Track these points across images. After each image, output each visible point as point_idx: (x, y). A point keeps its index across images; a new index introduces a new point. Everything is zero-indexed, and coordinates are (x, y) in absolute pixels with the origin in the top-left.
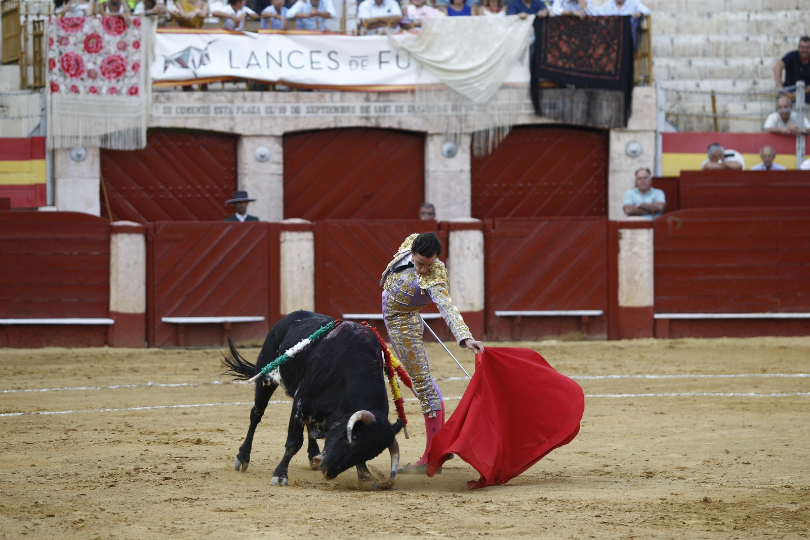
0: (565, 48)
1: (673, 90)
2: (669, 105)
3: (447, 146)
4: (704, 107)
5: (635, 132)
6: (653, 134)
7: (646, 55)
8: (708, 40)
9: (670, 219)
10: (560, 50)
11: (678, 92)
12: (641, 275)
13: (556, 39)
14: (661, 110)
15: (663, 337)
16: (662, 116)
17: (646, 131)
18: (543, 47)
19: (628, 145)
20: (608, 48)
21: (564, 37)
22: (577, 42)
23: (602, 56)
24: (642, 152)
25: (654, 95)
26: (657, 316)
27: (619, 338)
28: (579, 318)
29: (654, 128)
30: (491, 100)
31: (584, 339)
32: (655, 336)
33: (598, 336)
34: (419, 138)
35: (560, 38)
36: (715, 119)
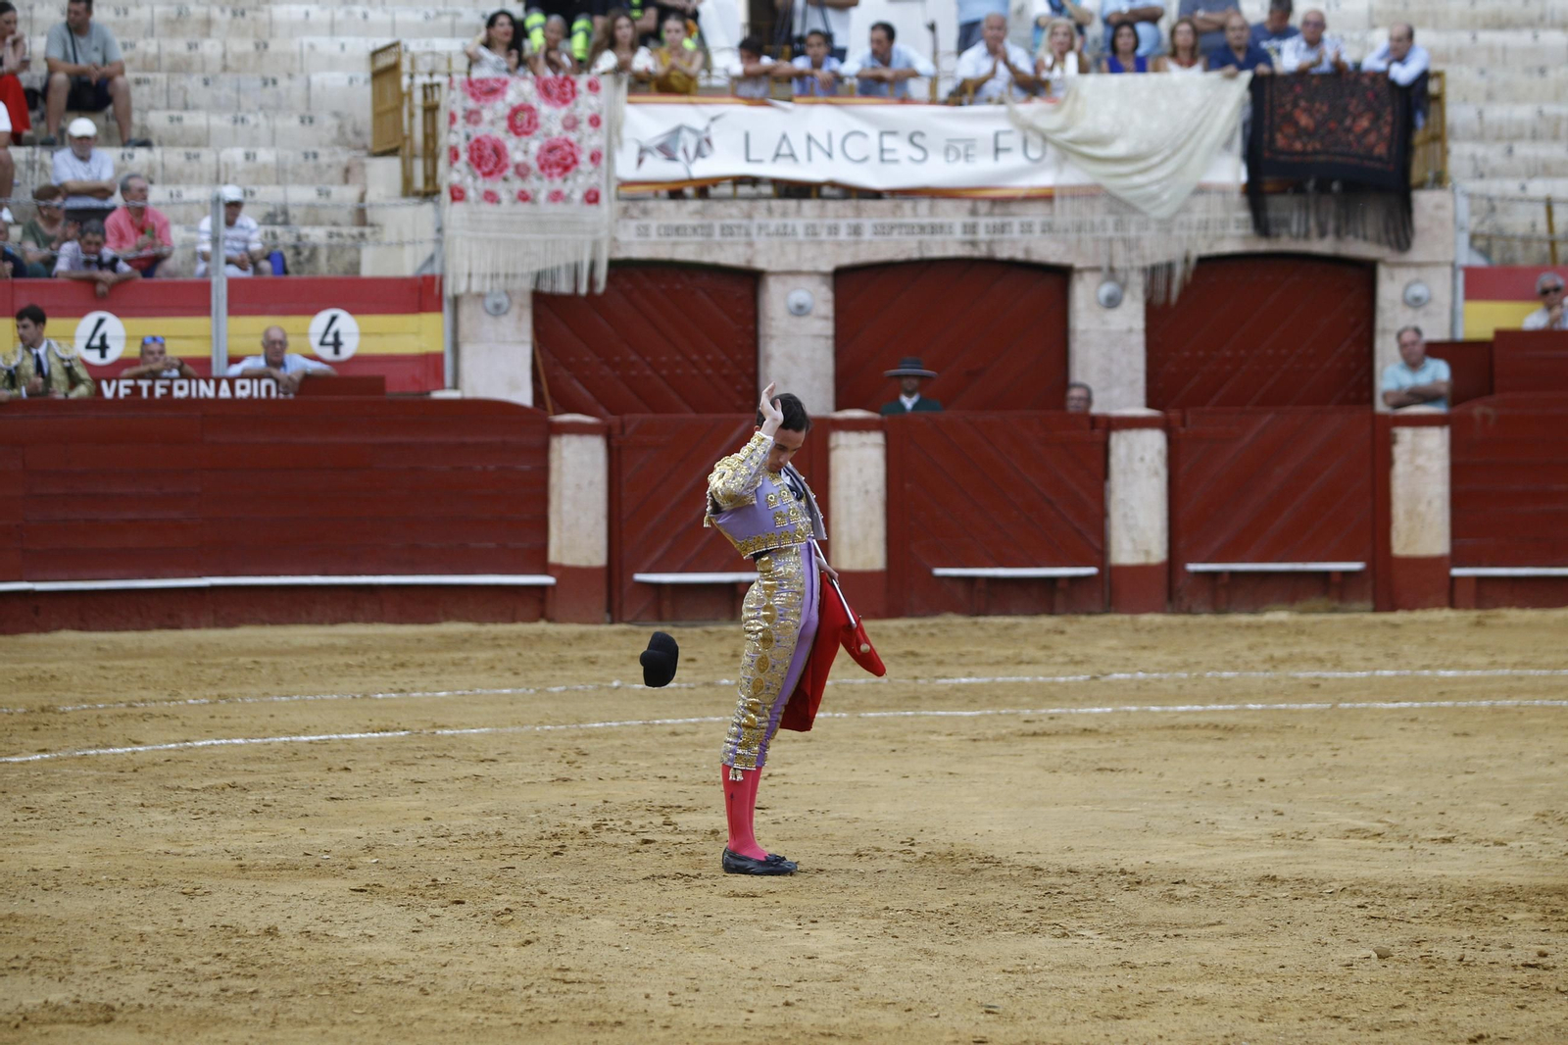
0: (1304, 120)
1: (1482, 197)
2: (1474, 220)
3: (1106, 289)
4: (1534, 225)
5: (1419, 265)
6: (1448, 270)
7: (1439, 137)
8: (1540, 113)
9: (1478, 410)
10: (1296, 124)
11: (1490, 199)
12: (1429, 503)
13: (1288, 107)
14: (1462, 229)
15: (1467, 607)
16: (1464, 239)
17: (1436, 264)
18: (1266, 122)
19: (1408, 286)
20: (1376, 119)
21: (1303, 103)
22: (1325, 109)
23: (1366, 132)
24: (1430, 299)
25: (1450, 204)
26: (1456, 572)
27: (1393, 608)
28: (1326, 575)
29: (1450, 258)
30: (1178, 212)
31: (1334, 610)
32: (1453, 604)
33: (1357, 605)
34: (1060, 276)
35: (1295, 105)
36: (1553, 244)
